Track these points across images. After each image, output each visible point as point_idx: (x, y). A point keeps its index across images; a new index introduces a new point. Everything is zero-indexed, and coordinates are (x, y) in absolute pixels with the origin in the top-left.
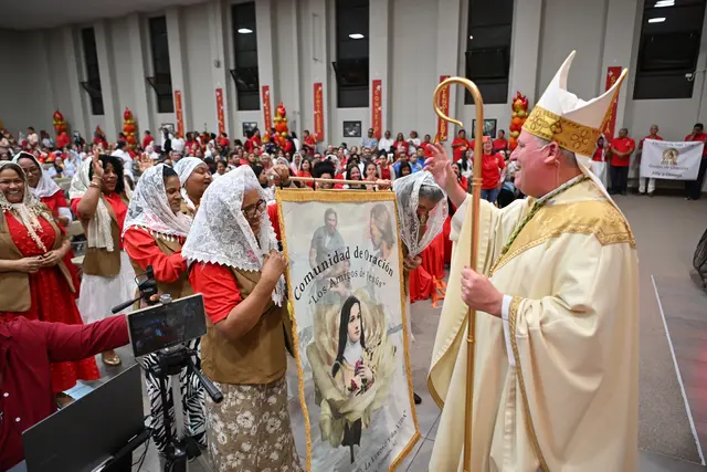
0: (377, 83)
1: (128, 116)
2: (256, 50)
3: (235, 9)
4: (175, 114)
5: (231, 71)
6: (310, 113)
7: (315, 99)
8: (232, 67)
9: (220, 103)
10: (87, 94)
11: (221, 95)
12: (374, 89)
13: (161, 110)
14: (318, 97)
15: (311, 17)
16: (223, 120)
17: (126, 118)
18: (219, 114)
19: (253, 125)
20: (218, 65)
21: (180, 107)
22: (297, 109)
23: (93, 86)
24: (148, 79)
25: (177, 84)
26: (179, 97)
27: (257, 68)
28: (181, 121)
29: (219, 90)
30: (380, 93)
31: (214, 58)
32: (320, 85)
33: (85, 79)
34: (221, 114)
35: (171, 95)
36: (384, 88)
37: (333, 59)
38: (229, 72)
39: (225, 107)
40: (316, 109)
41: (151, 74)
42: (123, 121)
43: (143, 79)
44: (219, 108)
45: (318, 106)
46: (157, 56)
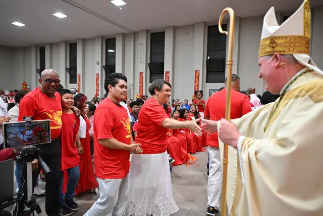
0: (168, 73)
2: (115, 58)
3: (107, 40)
6: (138, 85)
7: (140, 79)
8: (104, 65)
9: (97, 80)
10: (39, 74)
11: (98, 77)
12: (166, 75)
13: (71, 82)
14: (141, 78)
15: (139, 44)
16: (98, 87)
18: (97, 84)
20: (98, 64)
21: (80, 81)
22: (132, 83)
24: (66, 69)
25: (79, 71)
26: (80, 77)
27: (115, 65)
28: (80, 87)
29: (98, 74)
30: (169, 77)
31: (97, 60)
32: (142, 73)
33: (39, 68)
35: (76, 76)
36: (170, 75)
37: (149, 62)
38: (103, 67)
39: (100, 82)
40: (140, 83)
41: (68, 67)
43: (64, 69)
44: (97, 82)
45: (141, 83)
46: (72, 59)
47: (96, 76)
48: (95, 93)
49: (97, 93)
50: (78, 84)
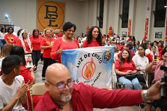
1: (111, 29)
4: (128, 28)
5: (153, 11)
8: (154, 10)
9: (147, 24)
10: (98, 21)
11: (148, 21)
13: (123, 27)
16: (147, 31)
17: (110, 30)
18: (146, 28)
19: (160, 34)
21: (130, 26)
23: (100, 19)
24: (120, 15)
25: (130, 17)
26: (131, 22)
28: (130, 31)
29: (147, 19)
33: (99, 16)
34: (146, 29)
35: (128, 21)
38: (153, 12)
39: (149, 26)
41: (121, 14)
42: (109, 30)
44: (146, 26)
46: (125, 7)
47: (145, 21)
48: (144, 37)
49: (145, 36)
50: (129, 28)
